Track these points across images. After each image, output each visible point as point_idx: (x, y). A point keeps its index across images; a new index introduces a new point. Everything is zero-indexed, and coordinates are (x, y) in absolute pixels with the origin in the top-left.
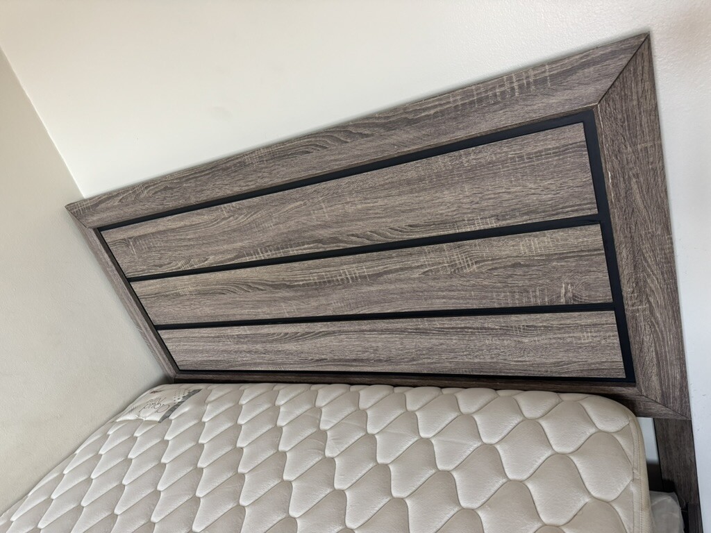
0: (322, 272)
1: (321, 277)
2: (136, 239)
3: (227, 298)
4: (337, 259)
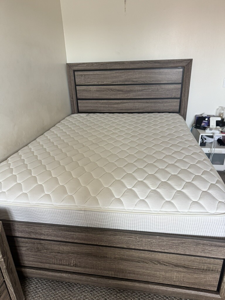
0: (131, 88)
2: (85, 75)
3: (104, 92)
4: (135, 86)
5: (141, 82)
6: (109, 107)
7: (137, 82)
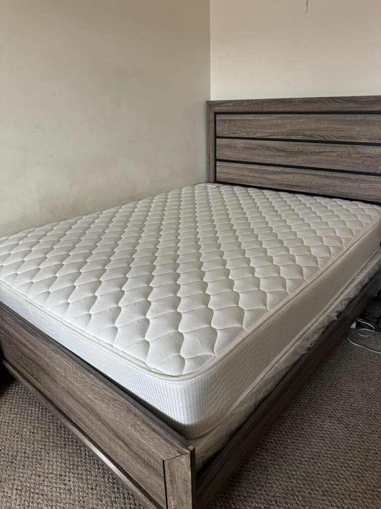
0: (300, 148)
1: (299, 149)
2: (230, 120)
3: (256, 152)
4: (308, 144)
5: (319, 137)
6: (260, 178)
7: (311, 136)
